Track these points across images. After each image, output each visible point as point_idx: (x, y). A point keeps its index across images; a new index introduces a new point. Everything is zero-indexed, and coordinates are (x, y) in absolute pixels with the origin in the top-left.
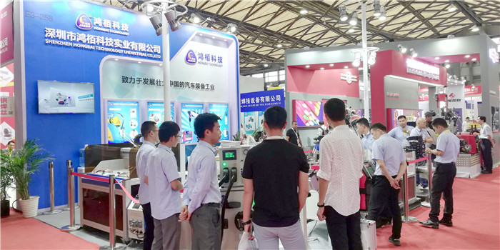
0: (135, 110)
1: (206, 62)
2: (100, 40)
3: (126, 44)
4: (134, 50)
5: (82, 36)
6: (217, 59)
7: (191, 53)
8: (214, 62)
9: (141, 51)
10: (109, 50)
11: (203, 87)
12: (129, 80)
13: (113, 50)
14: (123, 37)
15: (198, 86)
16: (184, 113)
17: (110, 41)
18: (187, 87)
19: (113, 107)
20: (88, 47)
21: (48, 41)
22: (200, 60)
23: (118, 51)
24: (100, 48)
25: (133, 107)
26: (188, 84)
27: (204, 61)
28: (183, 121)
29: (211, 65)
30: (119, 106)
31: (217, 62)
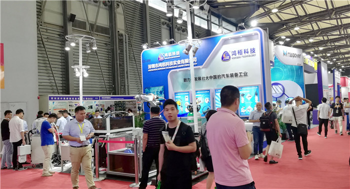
0: (187, 96)
1: (240, 56)
2: (167, 64)
3: (179, 62)
4: (183, 64)
5: (161, 65)
6: (249, 51)
7: (226, 54)
8: (246, 54)
9: (186, 64)
10: (171, 67)
11: (236, 75)
12: (187, 80)
13: (173, 67)
14: (177, 59)
15: (232, 75)
16: (217, 96)
17: (171, 63)
18: (223, 78)
19: (177, 96)
20: (163, 69)
21: (149, 70)
22: (234, 56)
23: (175, 67)
24: (167, 68)
25: (187, 95)
26: (223, 75)
27: (237, 55)
28: (216, 101)
29: (244, 57)
30: (180, 95)
31: (249, 54)
